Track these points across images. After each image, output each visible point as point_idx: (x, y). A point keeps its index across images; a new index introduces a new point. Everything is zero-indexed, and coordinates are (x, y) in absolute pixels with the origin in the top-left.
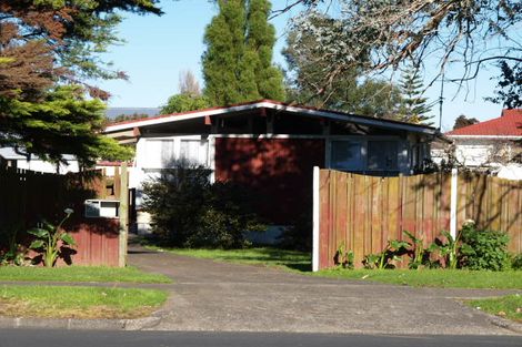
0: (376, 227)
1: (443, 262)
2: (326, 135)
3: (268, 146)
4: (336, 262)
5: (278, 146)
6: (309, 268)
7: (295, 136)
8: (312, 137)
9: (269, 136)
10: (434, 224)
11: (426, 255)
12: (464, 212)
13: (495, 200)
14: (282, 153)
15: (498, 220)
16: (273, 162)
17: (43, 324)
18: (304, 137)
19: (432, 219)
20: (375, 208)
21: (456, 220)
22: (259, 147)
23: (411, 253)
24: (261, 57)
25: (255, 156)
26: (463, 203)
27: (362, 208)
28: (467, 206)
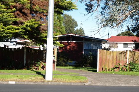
0: (111, 62)
1: (125, 70)
2: (84, 41)
3: (71, 44)
4: (102, 70)
5: (73, 44)
6: (96, 71)
7: (77, 42)
8: (80, 42)
9: (71, 41)
10: (124, 62)
11: (122, 68)
12: (130, 59)
13: (137, 56)
14: (74, 45)
15: (137, 61)
16: (72, 47)
17: (67, 84)
18: (79, 42)
19: (123, 60)
20: (111, 58)
21: (128, 61)
22: (69, 44)
23: (119, 68)
24: (60, 24)
25: (68, 46)
26: (130, 57)
27: (108, 58)
28: (131, 58)
